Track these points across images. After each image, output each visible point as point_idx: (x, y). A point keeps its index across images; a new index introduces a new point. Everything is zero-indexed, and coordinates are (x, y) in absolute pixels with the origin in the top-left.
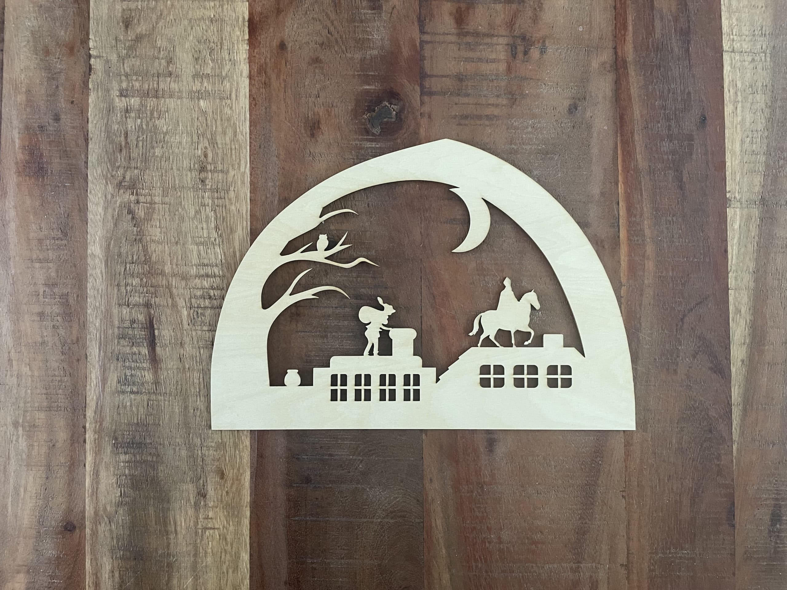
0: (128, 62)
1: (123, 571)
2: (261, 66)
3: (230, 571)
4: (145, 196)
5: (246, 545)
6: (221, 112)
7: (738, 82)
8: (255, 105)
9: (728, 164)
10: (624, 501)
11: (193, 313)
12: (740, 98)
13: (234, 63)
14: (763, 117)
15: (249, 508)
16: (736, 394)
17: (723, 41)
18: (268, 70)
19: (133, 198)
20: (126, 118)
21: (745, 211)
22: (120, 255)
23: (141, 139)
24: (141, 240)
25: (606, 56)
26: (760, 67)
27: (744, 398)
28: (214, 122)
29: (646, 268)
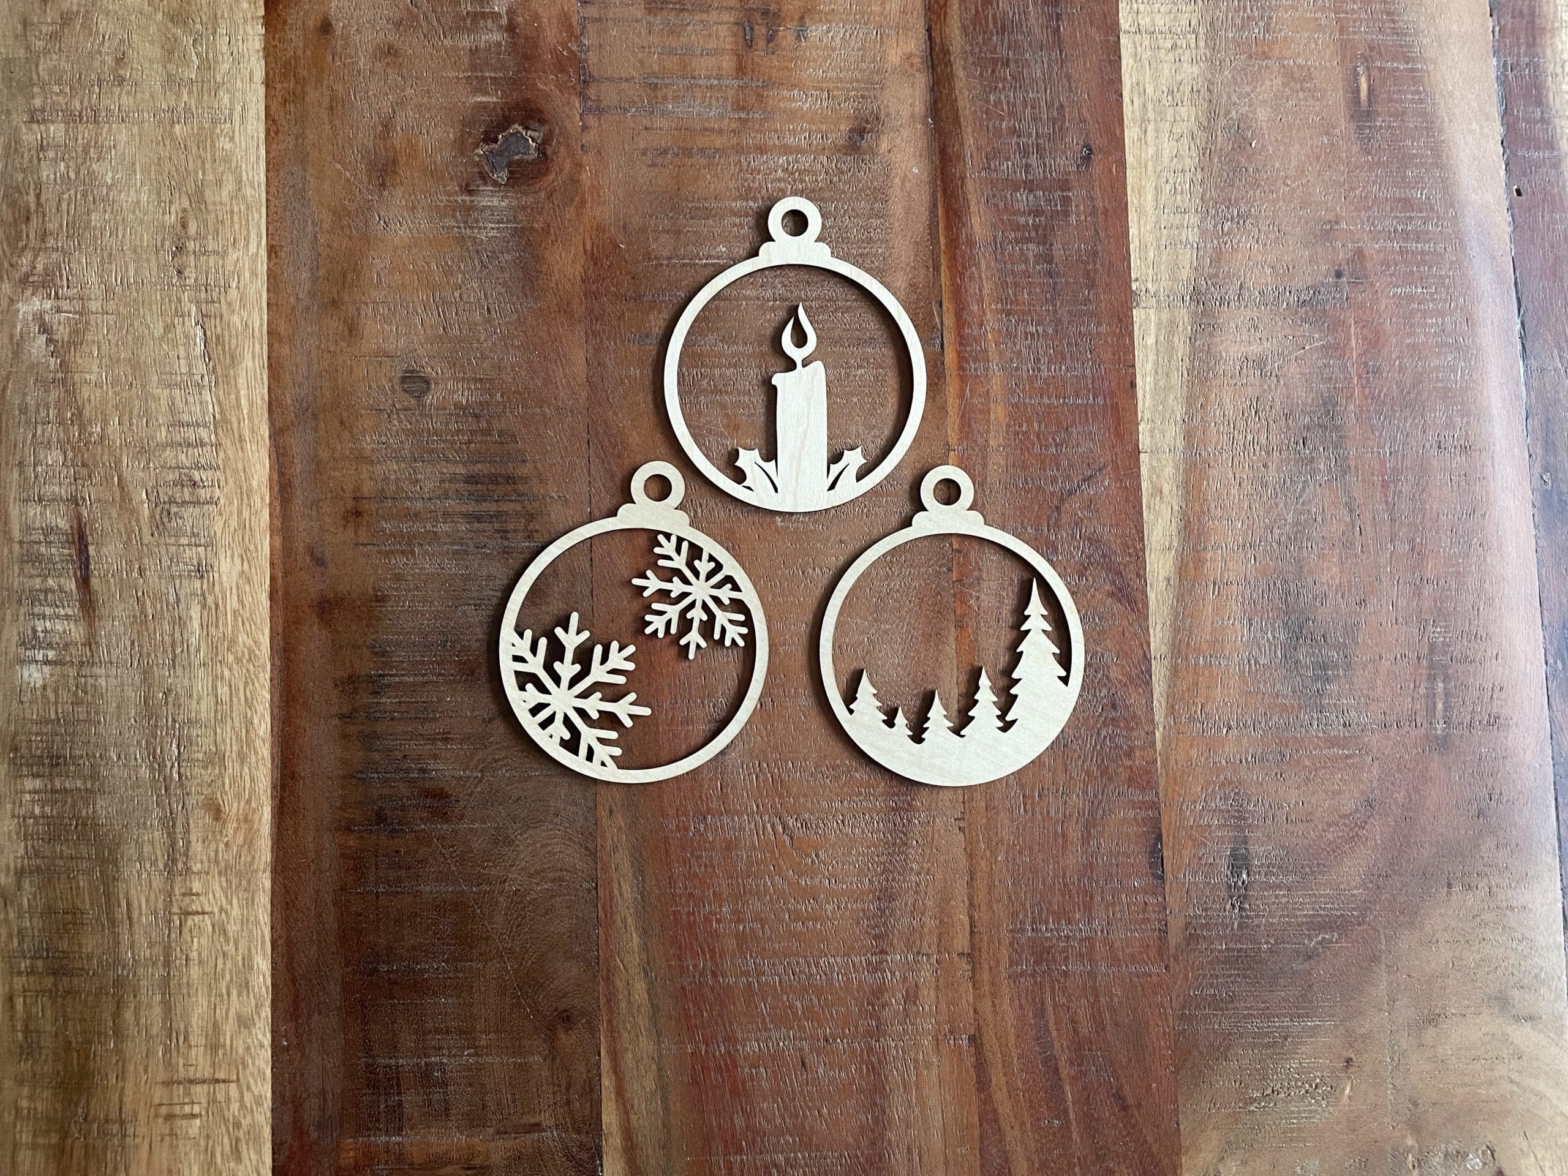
0: (45, 62)
1: (31, 997)
2: (287, 63)
3: (234, 992)
4: (71, 299)
5: (263, 943)
6: (213, 145)
7: (1147, 85)
8: (276, 133)
9: (1133, 232)
10: (961, 836)
11: (162, 513)
12: (1151, 115)
13: (237, 60)
14: (1192, 146)
15: (268, 874)
16: (1158, 639)
17: (1120, 15)
18: (300, 70)
19: (48, 305)
20: (39, 160)
21: (1165, 315)
22: (24, 410)
23: (66, 196)
24: (64, 381)
25: (913, 43)
26: (1186, 57)
27: (1174, 645)
28: (199, 164)
29: (992, 417)
